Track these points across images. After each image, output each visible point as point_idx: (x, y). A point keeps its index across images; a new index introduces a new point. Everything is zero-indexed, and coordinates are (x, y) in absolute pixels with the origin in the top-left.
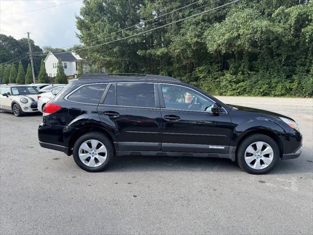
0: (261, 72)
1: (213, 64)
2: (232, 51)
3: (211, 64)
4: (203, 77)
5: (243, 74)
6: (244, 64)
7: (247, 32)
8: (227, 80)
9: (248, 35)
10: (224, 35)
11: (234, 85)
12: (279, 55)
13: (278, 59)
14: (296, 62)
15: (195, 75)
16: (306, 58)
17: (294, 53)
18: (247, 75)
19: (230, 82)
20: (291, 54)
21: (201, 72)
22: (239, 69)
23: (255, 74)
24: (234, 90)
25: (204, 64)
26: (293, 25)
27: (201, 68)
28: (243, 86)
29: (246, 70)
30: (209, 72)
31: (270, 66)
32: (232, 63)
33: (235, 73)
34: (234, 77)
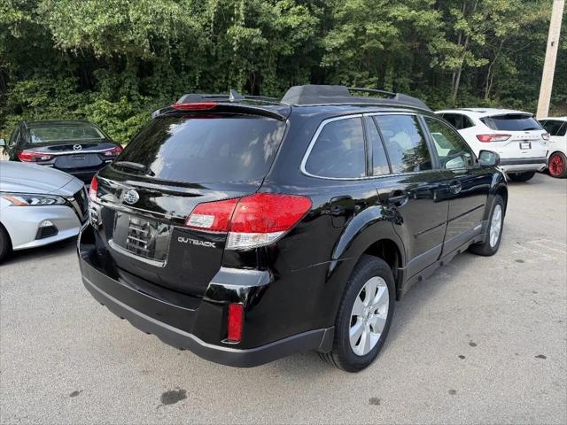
0: (162, 98)
1: (60, 76)
2: (113, 53)
3: (54, 75)
4: (39, 105)
5: (130, 100)
6: (130, 82)
7: (144, 18)
8: (101, 112)
9: (146, 24)
10: (94, 16)
11: (119, 122)
12: (188, 69)
13: (187, 76)
14: (213, 83)
15: (15, 99)
16: (227, 78)
17: (212, 68)
18: (139, 103)
19: (109, 116)
20: (208, 70)
21: (32, 92)
22: (121, 90)
23: (152, 102)
24: (120, 131)
25: (36, 76)
26: (212, 19)
27: (29, 84)
28: (136, 125)
29: (135, 92)
30: (52, 94)
31: (178, 88)
32: (106, 77)
33: (114, 99)
34: (116, 106)
